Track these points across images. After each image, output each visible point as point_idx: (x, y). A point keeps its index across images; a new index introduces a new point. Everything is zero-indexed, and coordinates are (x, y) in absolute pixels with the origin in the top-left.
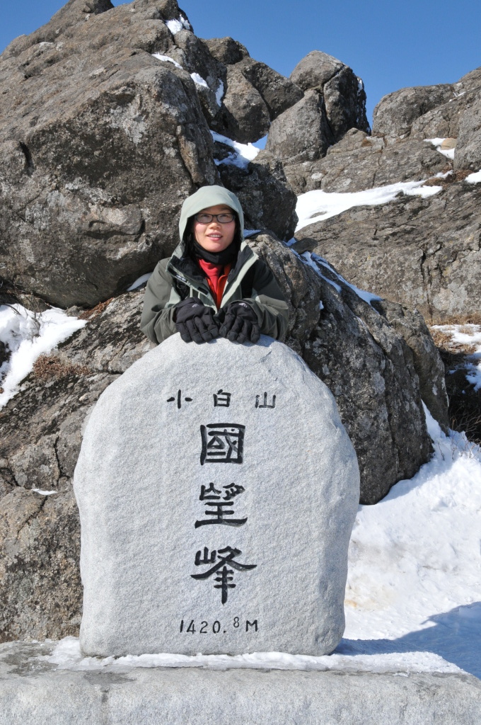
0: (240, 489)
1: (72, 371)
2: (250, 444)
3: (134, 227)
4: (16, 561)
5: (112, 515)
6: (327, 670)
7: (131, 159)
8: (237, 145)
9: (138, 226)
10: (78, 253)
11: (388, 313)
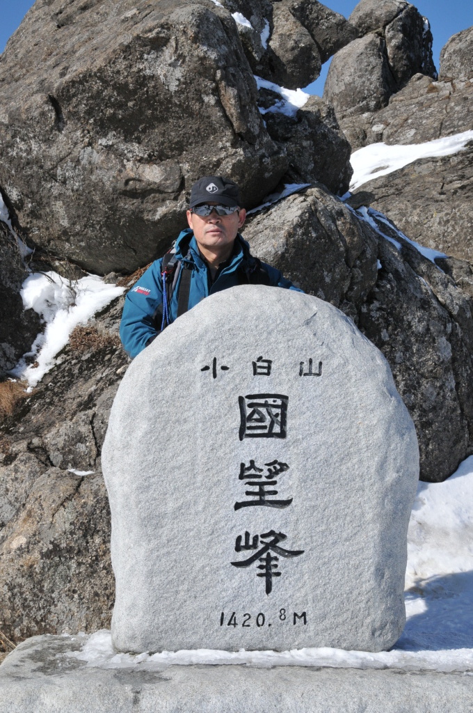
0: (284, 467)
1: (110, 342)
2: (294, 417)
3: (172, 185)
4: (51, 547)
5: (142, 497)
6: (386, 668)
7: (167, 109)
8: (285, 92)
9: (178, 183)
10: (114, 214)
11: (454, 271)
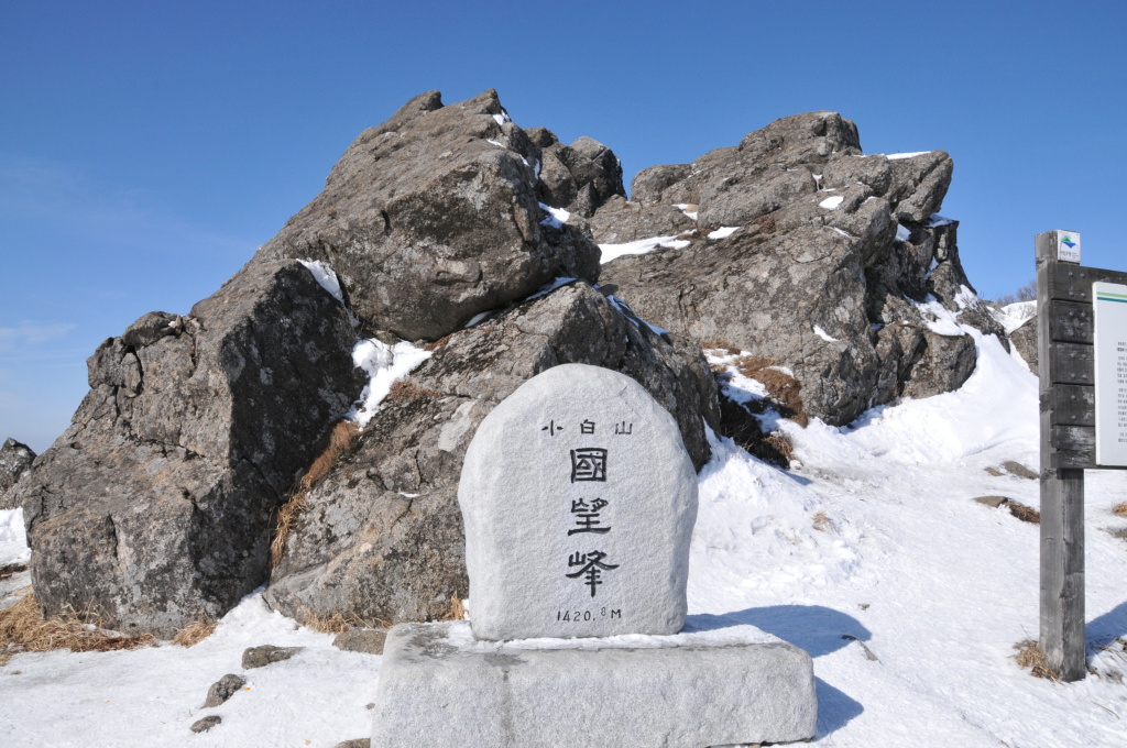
0: (604, 503)
1: (424, 394)
2: (611, 465)
3: (473, 276)
4: (391, 552)
5: (498, 526)
6: (678, 646)
7: (473, 222)
8: (552, 210)
9: (477, 276)
10: (427, 297)
11: (675, 344)
